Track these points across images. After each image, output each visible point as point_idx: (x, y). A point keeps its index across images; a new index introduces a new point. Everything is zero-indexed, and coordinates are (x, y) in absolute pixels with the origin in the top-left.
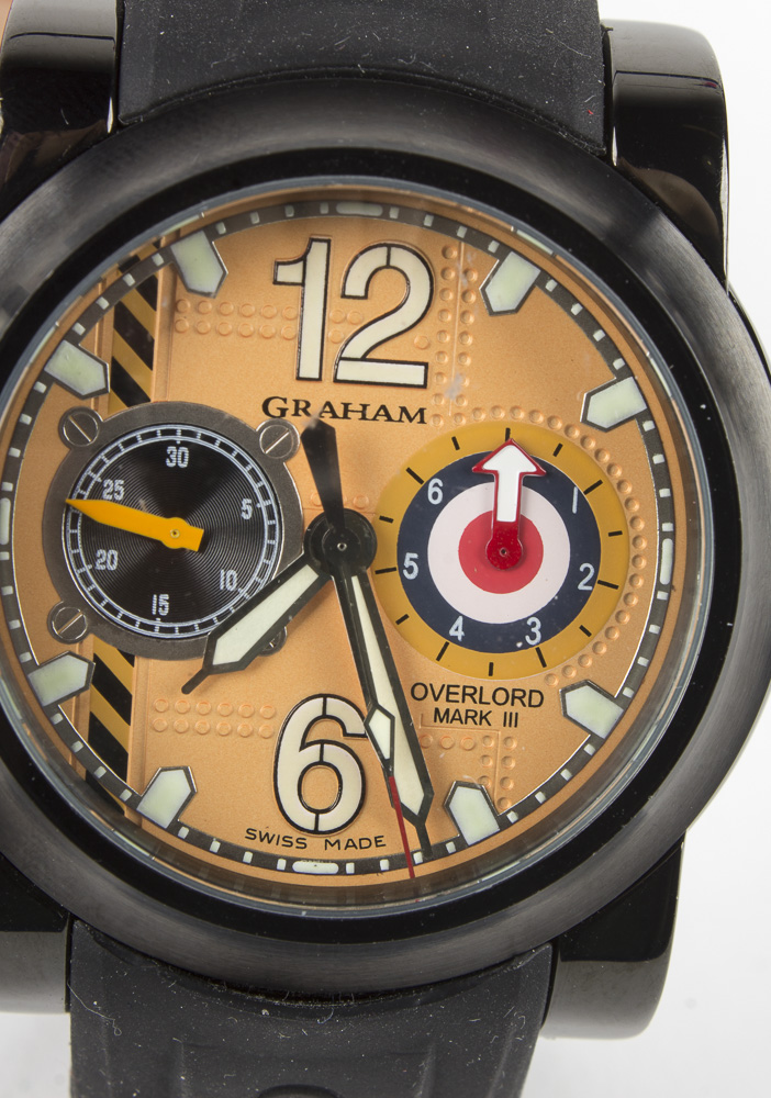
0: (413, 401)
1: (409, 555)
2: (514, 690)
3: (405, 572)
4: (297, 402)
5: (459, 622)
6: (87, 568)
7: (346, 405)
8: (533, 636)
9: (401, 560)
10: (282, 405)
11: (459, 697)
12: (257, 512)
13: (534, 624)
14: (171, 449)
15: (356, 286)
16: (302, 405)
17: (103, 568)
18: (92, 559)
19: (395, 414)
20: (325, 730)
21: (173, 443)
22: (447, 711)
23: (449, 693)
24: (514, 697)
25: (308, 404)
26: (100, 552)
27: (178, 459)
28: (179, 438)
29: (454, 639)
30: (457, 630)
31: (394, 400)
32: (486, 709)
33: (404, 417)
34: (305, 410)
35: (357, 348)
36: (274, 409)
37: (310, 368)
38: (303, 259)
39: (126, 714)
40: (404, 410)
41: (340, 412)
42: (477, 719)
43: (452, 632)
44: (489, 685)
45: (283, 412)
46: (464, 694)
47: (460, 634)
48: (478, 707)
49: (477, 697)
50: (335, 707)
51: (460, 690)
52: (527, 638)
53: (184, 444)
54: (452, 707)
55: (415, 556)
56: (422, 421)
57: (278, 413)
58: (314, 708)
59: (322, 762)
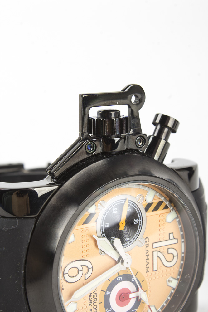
0: (150, 270)
1: (121, 277)
2: (97, 310)
3: (118, 278)
4: (148, 244)
5: (109, 293)
6: (113, 207)
7: (148, 255)
8: (108, 310)
9: (120, 276)
10: (147, 242)
11: (94, 298)
12: (127, 242)
13: (110, 309)
14: (137, 219)
15: (170, 251)
16: (148, 246)
17: (113, 210)
18: (115, 207)
19: (148, 266)
20: (85, 269)
21: (138, 220)
22: (91, 296)
23: (95, 295)
24: (95, 310)
25: (148, 247)
26: (116, 209)
27: (136, 221)
28: (139, 221)
29: (106, 293)
30: (108, 293)
31: (150, 265)
32: (92, 305)
33: (147, 268)
34: (147, 246)
35: (159, 254)
36: (147, 239)
37: (155, 245)
38: (174, 238)
39: (84, 223)
40: (148, 268)
41: (147, 254)
42: (90, 303)
43: (107, 292)
44: (97, 304)
45: (146, 242)
46: (95, 299)
47: (107, 294)
48: (92, 303)
49: (95, 302)
50: (90, 270)
51: (96, 297)
52: (107, 309)
53: (138, 222)
54: (92, 297)
55: (121, 279)
56: (147, 272)
57: (146, 241)
58: (90, 266)
59: (79, 271)
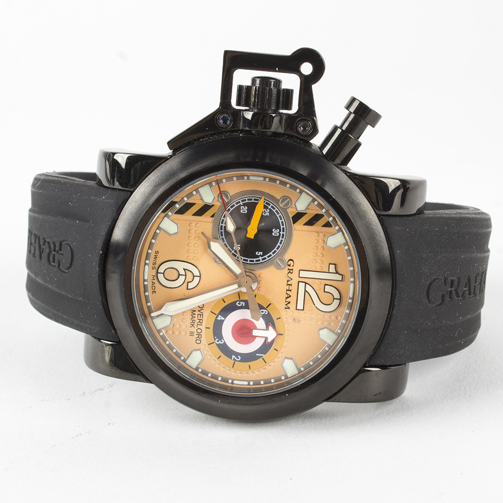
0: (291, 306)
1: (244, 303)
2: (201, 335)
3: (238, 302)
4: (292, 270)
5: (223, 319)
6: (241, 203)
7: (291, 285)
8: (218, 341)
9: (243, 301)
10: (291, 265)
11: (199, 318)
12: (258, 257)
13: (222, 342)
14: (278, 230)
15: (328, 289)
16: (291, 271)
17: (241, 208)
18: (244, 205)
19: (288, 300)
20: (189, 275)
21: (280, 231)
22: (195, 314)
23: (200, 315)
24: (199, 335)
25: (291, 273)
26: (246, 208)
27: (275, 232)
28: (281, 233)
29: (217, 317)
30: (220, 318)
31: (292, 300)
32: (195, 326)
33: (287, 303)
34: (290, 272)
35: (309, 288)
36: (291, 262)
37: (303, 274)
38: (337, 273)
39: (195, 214)
40: (289, 303)
41: (288, 283)
42: (192, 323)
43: (219, 316)
44: (203, 327)
45: (289, 265)
46: (200, 320)
47: (219, 319)
48: (196, 324)
49: (199, 323)
50: (197, 280)
51: (201, 318)
52: (217, 339)
53: (280, 234)
54: (196, 316)
55: (244, 305)
56: (286, 308)
57: (289, 264)
58: (196, 273)
59: (179, 275)
